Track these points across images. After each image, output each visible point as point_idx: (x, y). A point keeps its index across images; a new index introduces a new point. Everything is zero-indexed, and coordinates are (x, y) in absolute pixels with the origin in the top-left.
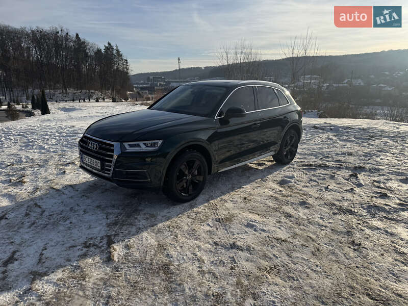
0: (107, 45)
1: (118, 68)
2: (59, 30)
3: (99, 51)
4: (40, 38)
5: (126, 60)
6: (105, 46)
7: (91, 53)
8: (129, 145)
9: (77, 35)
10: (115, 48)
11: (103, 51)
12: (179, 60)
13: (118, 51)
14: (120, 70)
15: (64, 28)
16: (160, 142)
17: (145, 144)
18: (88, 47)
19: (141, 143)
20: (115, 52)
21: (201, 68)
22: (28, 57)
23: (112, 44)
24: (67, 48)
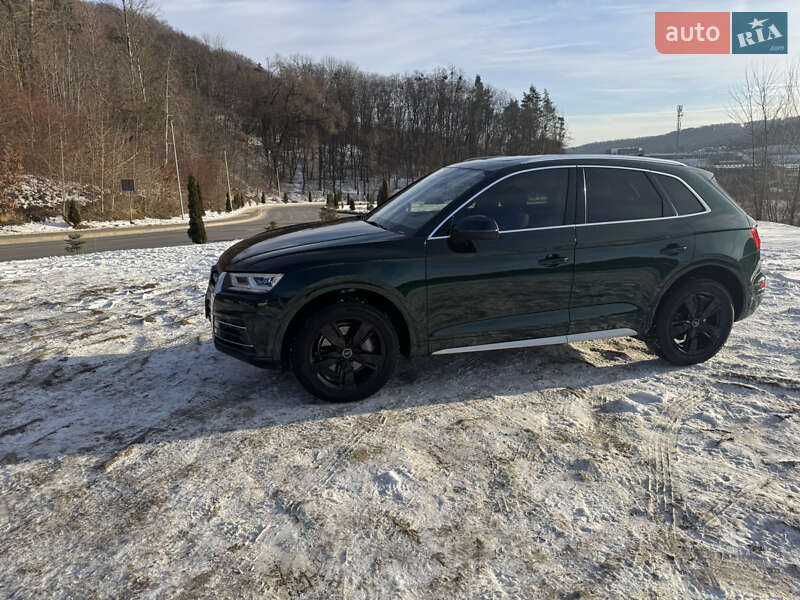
0: (528, 93)
1: (543, 135)
2: (449, 72)
3: (514, 104)
4: (419, 91)
5: (562, 119)
6: (525, 94)
7: (498, 110)
8: (238, 278)
9: (478, 79)
10: (542, 96)
11: (520, 103)
12: (680, 110)
13: (547, 102)
14: (547, 139)
15: (457, 69)
16: (278, 277)
17: (256, 279)
18: (494, 99)
19: (250, 277)
20: (541, 104)
21: (739, 124)
22: (398, 124)
23: (537, 90)
24: (458, 104)
